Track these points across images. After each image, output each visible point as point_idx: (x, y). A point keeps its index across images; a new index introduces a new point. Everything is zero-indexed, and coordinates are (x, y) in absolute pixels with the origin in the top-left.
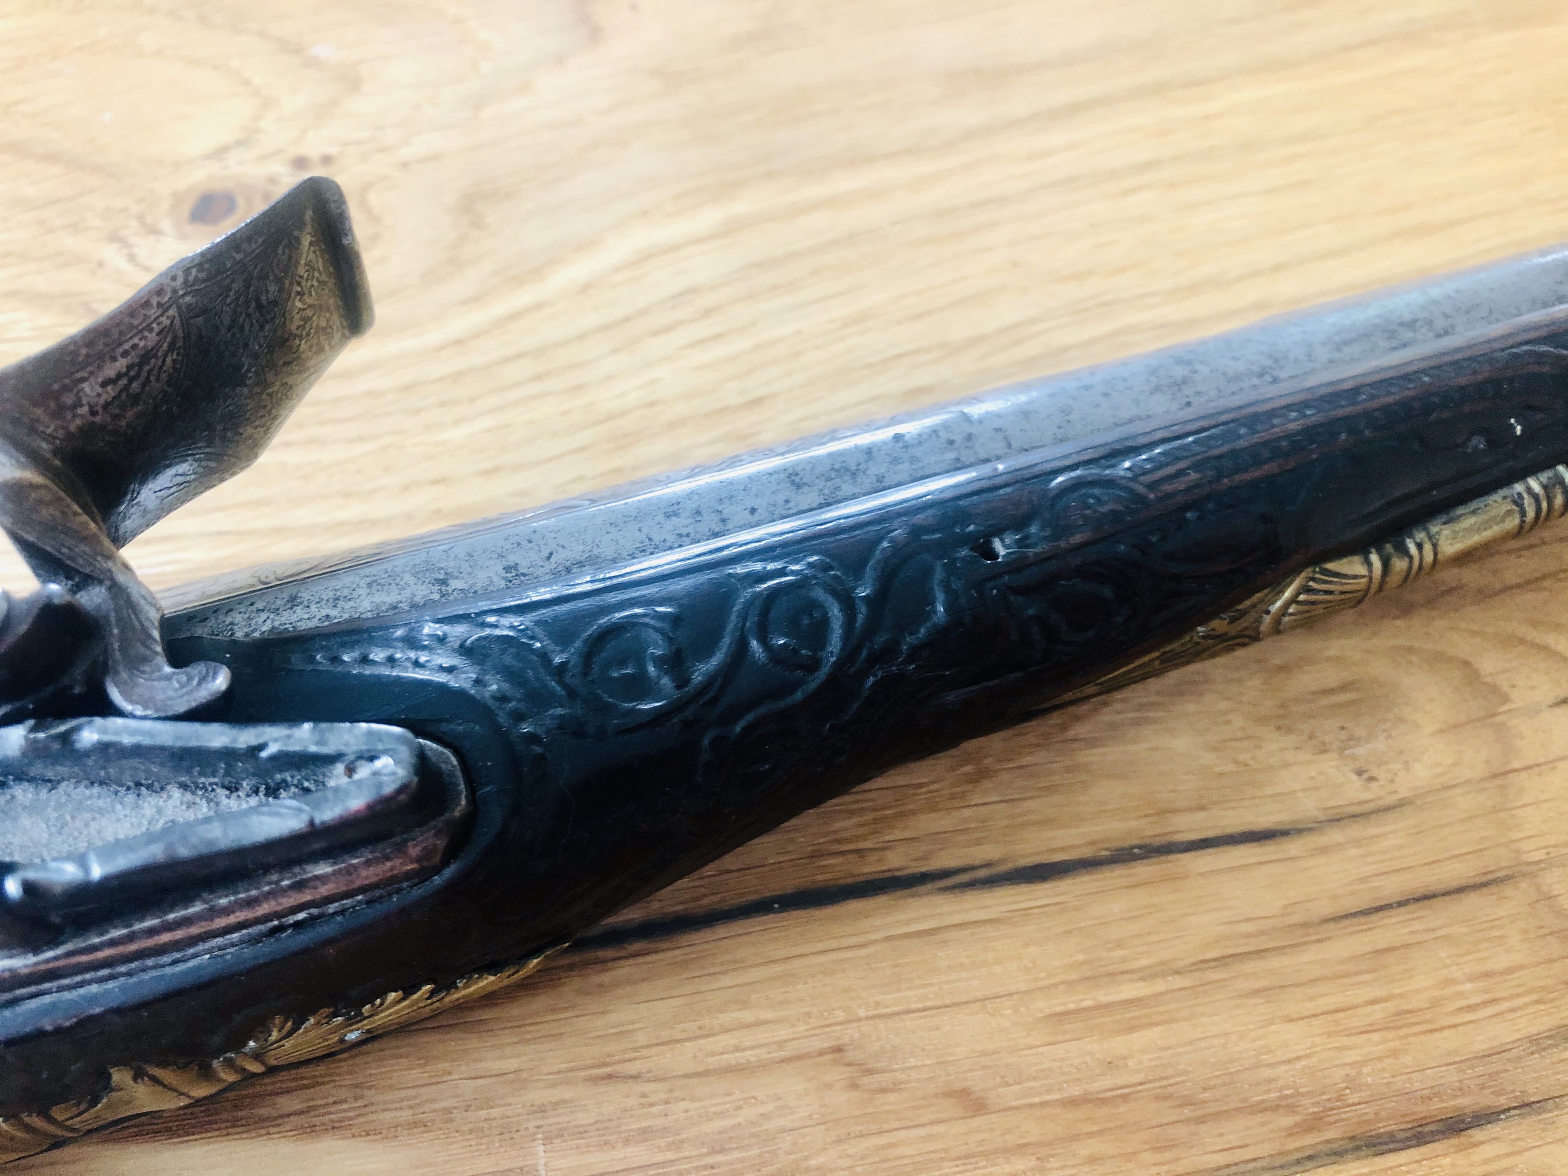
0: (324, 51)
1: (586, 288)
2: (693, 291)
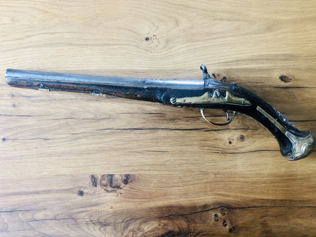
0: (155, 24)
1: (175, 50)
2: (183, 52)
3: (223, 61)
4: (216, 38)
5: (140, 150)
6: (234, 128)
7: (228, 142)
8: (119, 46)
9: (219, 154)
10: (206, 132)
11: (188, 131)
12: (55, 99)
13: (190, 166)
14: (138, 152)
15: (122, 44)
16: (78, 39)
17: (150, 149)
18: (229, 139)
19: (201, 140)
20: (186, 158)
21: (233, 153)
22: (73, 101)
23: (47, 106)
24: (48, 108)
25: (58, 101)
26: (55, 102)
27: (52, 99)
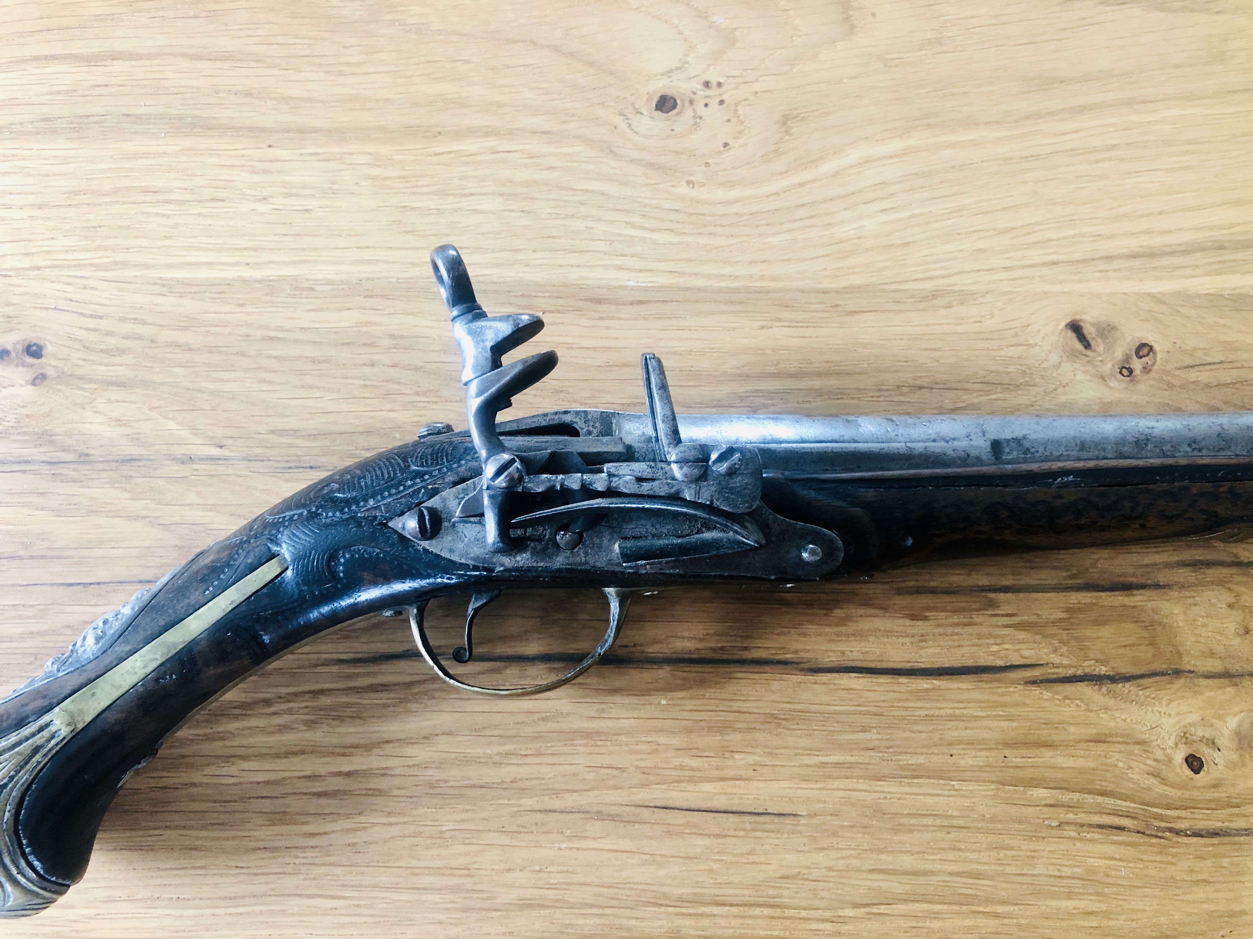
3: (1133, 244)
4: (1083, 109)
5: (613, 796)
6: (1215, 665)
7: (1179, 757)
8: (492, 142)
9: (1123, 837)
10: (1036, 691)
11: (924, 684)
12: (84, 458)
13: (935, 916)
14: (601, 816)
15: (511, 133)
17: (675, 797)
18: (1185, 737)
19: (1008, 745)
20: (907, 862)
21: (1215, 834)
22: (195, 473)
23: (34, 499)
24: (39, 512)
25: (101, 466)
26: (86, 472)
27: (70, 457)
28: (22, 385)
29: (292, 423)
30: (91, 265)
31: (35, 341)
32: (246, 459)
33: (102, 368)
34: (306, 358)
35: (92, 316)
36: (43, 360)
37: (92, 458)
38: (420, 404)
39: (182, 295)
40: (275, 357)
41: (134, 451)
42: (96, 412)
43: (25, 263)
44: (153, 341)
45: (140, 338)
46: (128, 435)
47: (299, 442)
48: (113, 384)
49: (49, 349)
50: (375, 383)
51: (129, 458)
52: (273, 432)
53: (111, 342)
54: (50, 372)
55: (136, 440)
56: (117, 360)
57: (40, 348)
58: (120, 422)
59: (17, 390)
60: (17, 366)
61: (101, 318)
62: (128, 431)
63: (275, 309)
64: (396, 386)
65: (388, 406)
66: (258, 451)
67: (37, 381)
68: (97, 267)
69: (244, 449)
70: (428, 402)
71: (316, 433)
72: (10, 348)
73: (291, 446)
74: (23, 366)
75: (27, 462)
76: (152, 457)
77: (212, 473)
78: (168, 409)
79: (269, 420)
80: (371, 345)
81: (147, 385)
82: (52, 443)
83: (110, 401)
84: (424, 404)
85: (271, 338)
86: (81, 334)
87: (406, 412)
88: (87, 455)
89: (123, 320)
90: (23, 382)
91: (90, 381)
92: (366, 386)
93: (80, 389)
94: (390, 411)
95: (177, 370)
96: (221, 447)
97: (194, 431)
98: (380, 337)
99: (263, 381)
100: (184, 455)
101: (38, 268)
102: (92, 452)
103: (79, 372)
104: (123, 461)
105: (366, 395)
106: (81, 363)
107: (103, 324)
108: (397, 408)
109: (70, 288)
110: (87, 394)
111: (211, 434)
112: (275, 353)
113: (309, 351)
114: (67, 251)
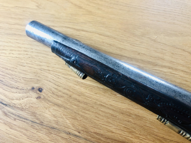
8: (170, 70)
12: (41, 124)
15: (176, 70)
16: (110, 45)
22: (70, 138)
23: (24, 131)
24: (24, 136)
25: (45, 127)
26: (40, 128)
27: (38, 122)
28: (34, 98)
29: (102, 132)
30: (62, 73)
31: (42, 88)
32: (86, 139)
33: (55, 99)
34: (110, 114)
35: (57, 85)
36: (42, 93)
37: (43, 124)
38: (140, 138)
39: (82, 87)
40: (101, 111)
41: (55, 126)
42: (49, 111)
43: (47, 68)
44: (70, 96)
45: (67, 95)
46: (55, 120)
47: (102, 139)
48: (56, 105)
49: (44, 91)
50: (128, 127)
51: (53, 127)
52: (95, 133)
53: (60, 93)
54: (42, 97)
55: (57, 123)
56: (59, 99)
57: (42, 90)
58: (54, 116)
59: (32, 99)
60: (35, 93)
61: (59, 86)
62: (56, 119)
63: (105, 97)
64: (134, 130)
65: (131, 136)
66: (89, 137)
67: (38, 98)
68: (63, 74)
69: (86, 136)
70: (143, 138)
71: (108, 137)
72: (35, 87)
73: (99, 139)
74: (36, 93)
75: (27, 119)
76: (59, 129)
77: (75, 140)
78: (68, 116)
79: (95, 129)
80: (129, 116)
81: (65, 108)
82: (35, 116)
83: (54, 109)
84: (142, 139)
85: (102, 105)
86: (53, 89)
87: (136, 140)
88: (42, 123)
89: (65, 89)
90: (34, 97)
91: (51, 102)
92: (126, 127)
93: (47, 103)
94: (131, 137)
95: (74, 106)
96: (79, 133)
97: (73, 125)
98: (132, 114)
99: (96, 117)
100: (68, 132)
101: (49, 70)
102: (44, 122)
103: (49, 99)
104: (51, 128)
105: (125, 130)
106: (50, 97)
107: (59, 88)
108: (133, 137)
109: (55, 77)
110: (49, 105)
111: (77, 128)
112: (102, 110)
113: (111, 112)
114: (57, 68)
